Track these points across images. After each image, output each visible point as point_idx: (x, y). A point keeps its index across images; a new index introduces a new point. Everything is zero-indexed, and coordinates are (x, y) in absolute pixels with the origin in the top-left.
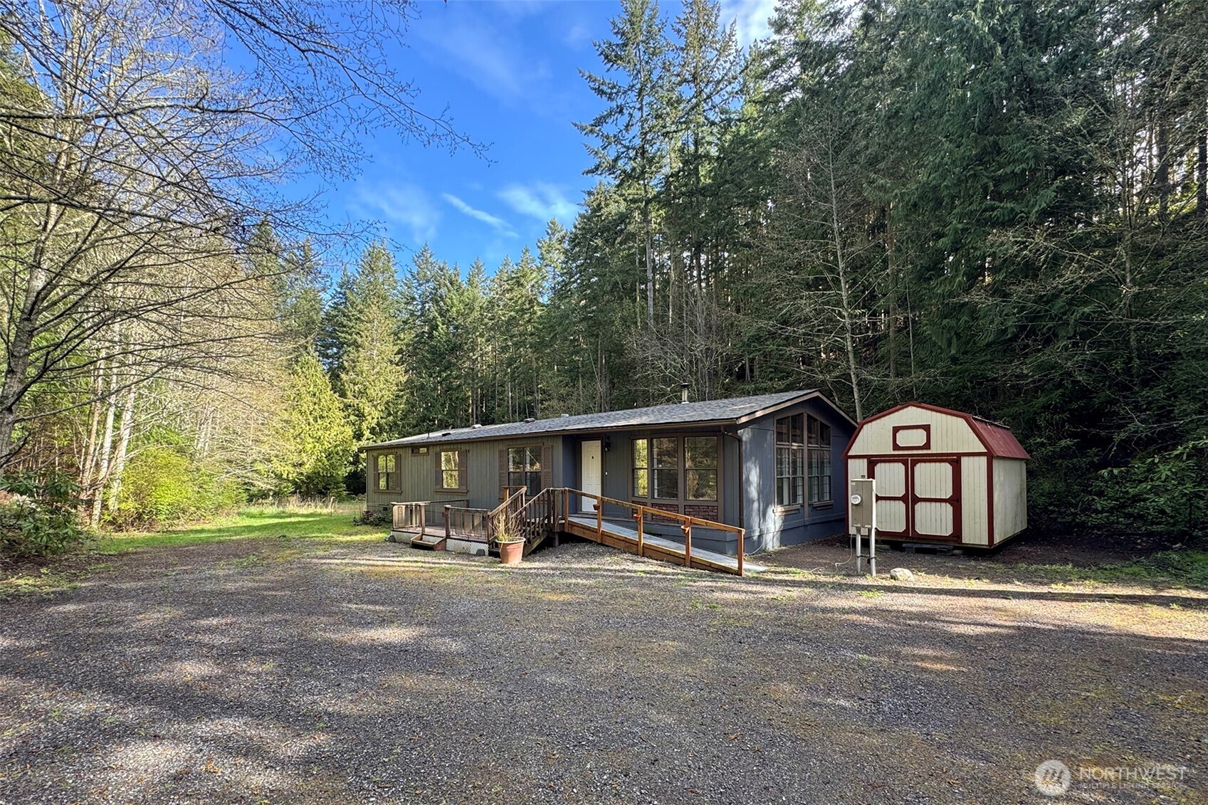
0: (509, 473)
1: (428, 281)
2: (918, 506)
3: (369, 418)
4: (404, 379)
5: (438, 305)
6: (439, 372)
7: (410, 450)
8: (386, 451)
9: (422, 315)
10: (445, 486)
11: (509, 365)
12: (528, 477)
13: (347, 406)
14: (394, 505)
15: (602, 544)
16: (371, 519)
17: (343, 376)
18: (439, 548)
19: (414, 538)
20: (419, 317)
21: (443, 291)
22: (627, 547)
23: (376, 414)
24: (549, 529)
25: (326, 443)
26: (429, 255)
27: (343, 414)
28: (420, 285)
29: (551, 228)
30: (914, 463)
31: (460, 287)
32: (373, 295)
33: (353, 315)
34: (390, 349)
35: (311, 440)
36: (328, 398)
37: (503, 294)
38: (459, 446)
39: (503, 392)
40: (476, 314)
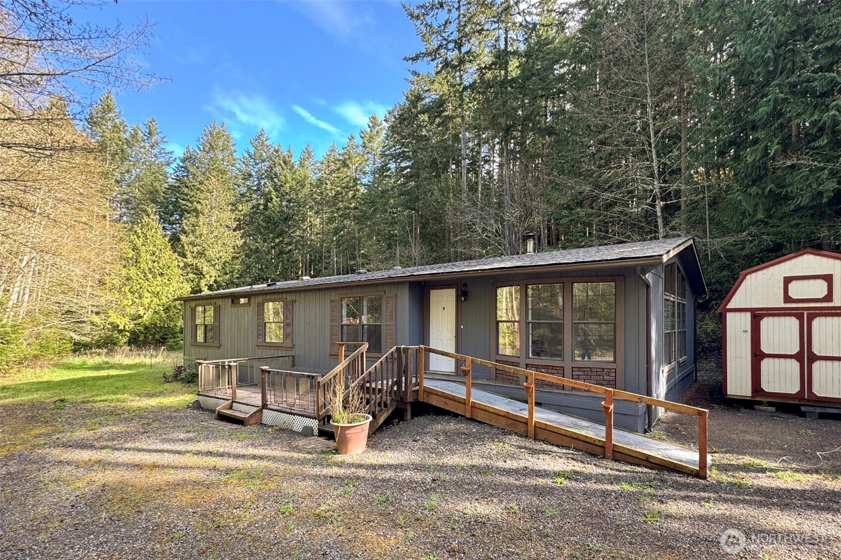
0: (342, 326)
1: (263, 161)
2: (816, 366)
3: (207, 276)
4: (240, 243)
5: (272, 181)
6: (273, 238)
7: (230, 300)
8: (204, 302)
9: (258, 190)
10: (268, 340)
11: (335, 234)
12: (365, 331)
13: (186, 266)
14: (200, 364)
15: (472, 420)
16: (183, 375)
17: (183, 237)
18: (252, 421)
19: (221, 407)
20: (254, 191)
21: (278, 169)
22: (510, 425)
23: (214, 273)
24: (399, 397)
25: (164, 298)
26: (264, 139)
27: (181, 272)
28: (257, 164)
29: (372, 122)
30: (811, 318)
31: (293, 167)
32: (214, 169)
33: (193, 186)
34: (228, 217)
35: (149, 295)
36: (166, 257)
37: (330, 174)
38: (284, 296)
39: (329, 257)
40: (306, 190)
